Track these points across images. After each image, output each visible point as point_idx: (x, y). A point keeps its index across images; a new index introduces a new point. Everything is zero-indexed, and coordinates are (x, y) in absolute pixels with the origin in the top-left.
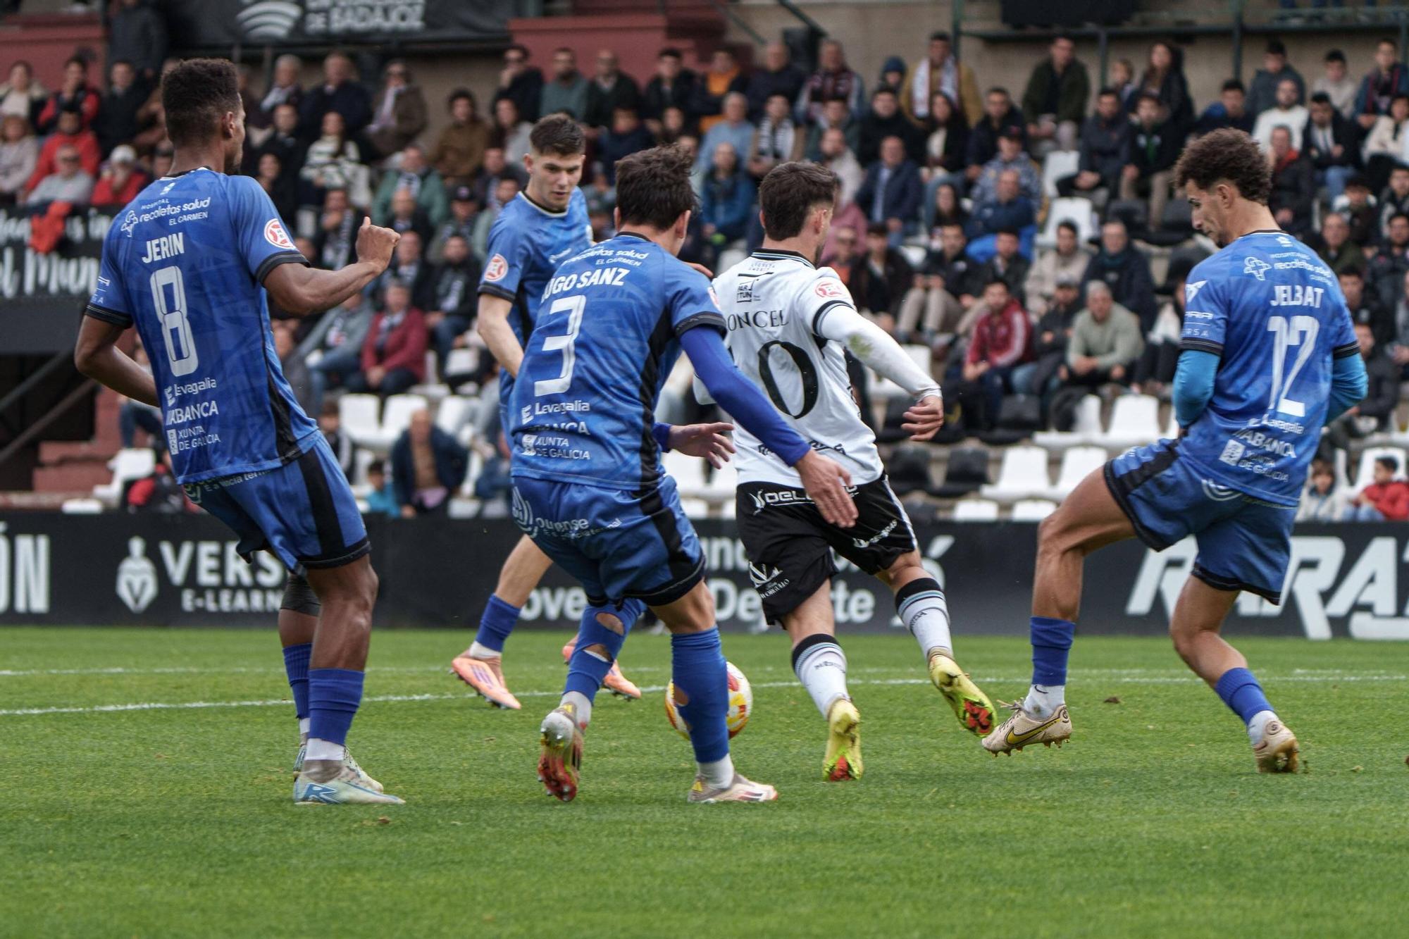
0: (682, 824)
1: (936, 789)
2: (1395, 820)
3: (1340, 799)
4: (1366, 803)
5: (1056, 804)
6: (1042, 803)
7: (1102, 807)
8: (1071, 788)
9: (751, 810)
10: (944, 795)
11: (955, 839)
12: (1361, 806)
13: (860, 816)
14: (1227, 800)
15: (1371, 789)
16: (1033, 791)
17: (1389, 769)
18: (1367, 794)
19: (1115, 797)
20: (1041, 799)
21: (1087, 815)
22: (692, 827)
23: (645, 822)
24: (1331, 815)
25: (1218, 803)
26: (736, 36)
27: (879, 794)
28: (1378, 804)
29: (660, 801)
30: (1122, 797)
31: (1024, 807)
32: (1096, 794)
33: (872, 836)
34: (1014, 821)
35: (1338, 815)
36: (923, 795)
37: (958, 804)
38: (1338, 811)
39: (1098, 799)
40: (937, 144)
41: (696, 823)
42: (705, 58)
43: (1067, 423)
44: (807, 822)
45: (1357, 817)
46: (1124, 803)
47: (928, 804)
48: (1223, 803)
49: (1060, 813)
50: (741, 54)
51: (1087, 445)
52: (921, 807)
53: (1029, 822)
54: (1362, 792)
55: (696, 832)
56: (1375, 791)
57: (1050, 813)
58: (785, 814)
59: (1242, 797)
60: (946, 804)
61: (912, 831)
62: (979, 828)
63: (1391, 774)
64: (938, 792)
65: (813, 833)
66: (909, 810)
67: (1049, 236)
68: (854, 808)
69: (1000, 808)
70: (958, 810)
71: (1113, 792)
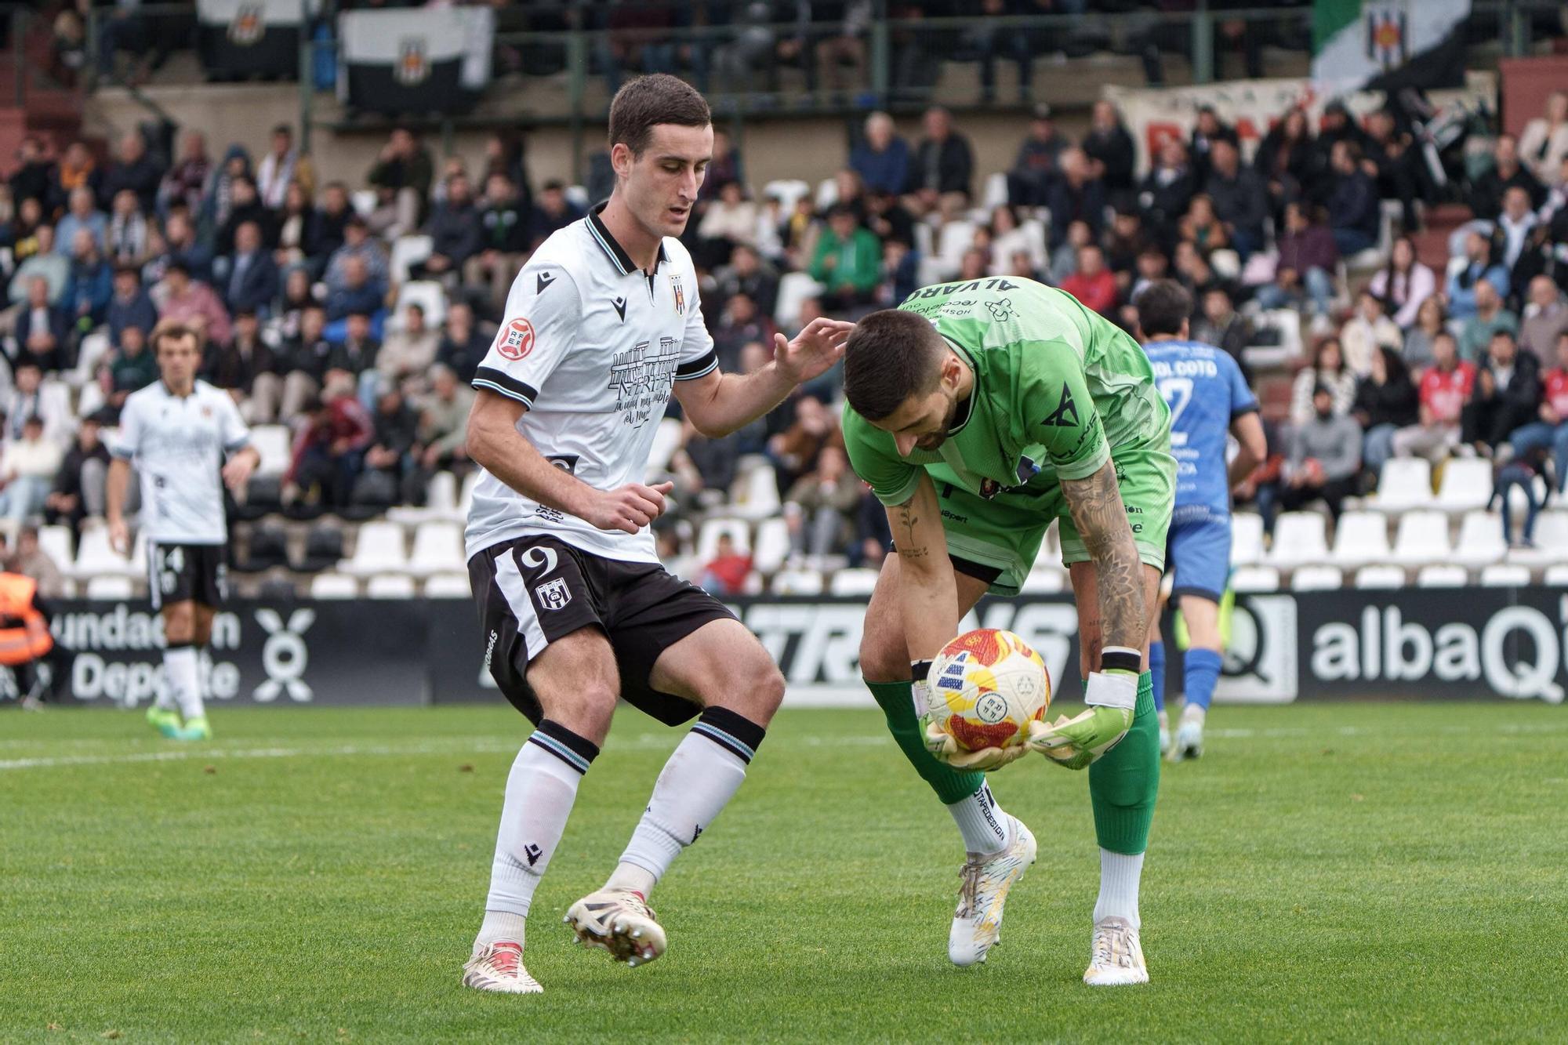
0: (51, 894)
1: (296, 857)
2: (739, 880)
3: (686, 861)
4: (710, 863)
5: (413, 869)
6: (400, 868)
7: (457, 872)
8: (427, 854)
9: (118, 880)
10: (304, 862)
11: (316, 905)
12: (706, 867)
13: (224, 883)
14: (577, 863)
15: (715, 850)
16: (391, 857)
17: (733, 830)
18: (712, 855)
19: (470, 862)
20: (399, 864)
21: (443, 879)
22: (60, 897)
23: (15, 892)
24: (678, 876)
25: (569, 866)
26: (92, 129)
27: (242, 862)
28: (723, 865)
29: (29, 872)
30: (476, 862)
31: (381, 873)
32: (451, 859)
33: (235, 903)
34: (371, 886)
35: (685, 876)
36: (285, 863)
37: (318, 871)
38: (684, 872)
39: (453, 864)
40: (292, 231)
41: (65, 893)
42: (63, 149)
43: (420, 500)
44: (172, 890)
45: (702, 878)
46: (478, 867)
47: (289, 872)
48: (574, 866)
49: (417, 877)
50: (98, 148)
51: (440, 521)
52: (282, 874)
53: (387, 887)
54: (707, 853)
55: (64, 902)
56: (719, 852)
57: (408, 879)
58: (151, 882)
59: (592, 860)
60: (307, 871)
61: (274, 898)
62: (339, 893)
63: (734, 836)
64: (299, 859)
65: (179, 901)
66: (271, 877)
67: (399, 320)
68: (218, 877)
69: (359, 874)
70: (319, 876)
71: (468, 857)
